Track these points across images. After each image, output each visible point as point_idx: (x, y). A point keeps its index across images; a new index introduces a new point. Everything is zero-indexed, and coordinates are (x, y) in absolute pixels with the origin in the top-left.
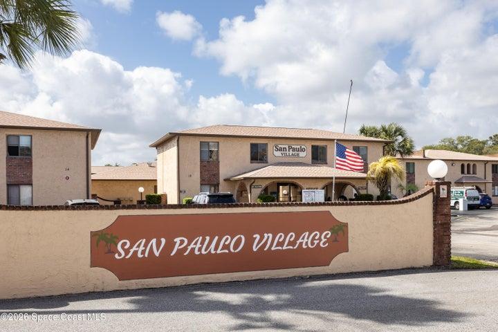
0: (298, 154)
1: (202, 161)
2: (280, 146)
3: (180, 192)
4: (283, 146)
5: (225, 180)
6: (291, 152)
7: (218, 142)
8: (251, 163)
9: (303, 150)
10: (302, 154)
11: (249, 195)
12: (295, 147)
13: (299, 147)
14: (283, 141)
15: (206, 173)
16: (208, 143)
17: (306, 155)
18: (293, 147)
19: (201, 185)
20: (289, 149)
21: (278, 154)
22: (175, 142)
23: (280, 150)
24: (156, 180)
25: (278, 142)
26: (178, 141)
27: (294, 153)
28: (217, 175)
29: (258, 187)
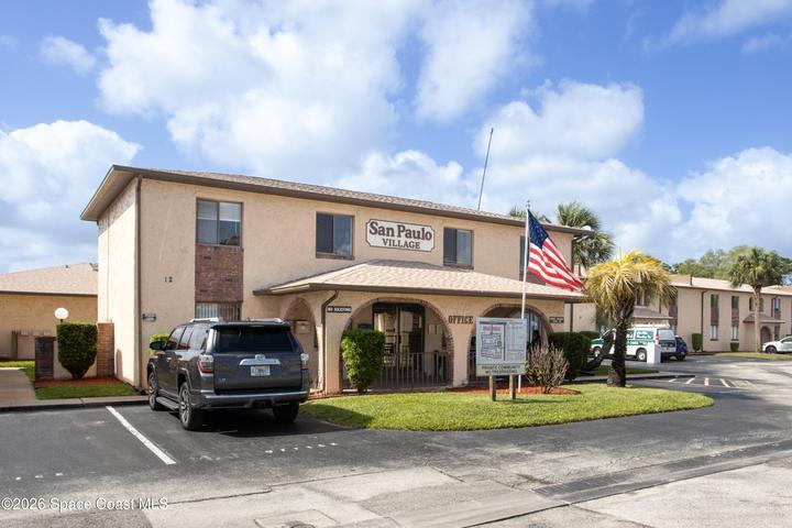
0: (417, 244)
1: (199, 245)
2: (380, 224)
3: (141, 317)
4: (386, 225)
5: (256, 293)
6: (403, 239)
7: (242, 203)
8: (318, 256)
9: (427, 236)
10: (425, 245)
11: (319, 330)
12: (412, 228)
13: (418, 228)
14: (387, 214)
15: (212, 274)
16: (218, 202)
17: (433, 246)
18: (407, 227)
19: (197, 302)
20: (399, 231)
21: (376, 240)
22: (130, 197)
23: (381, 232)
24: (96, 296)
25: (376, 214)
26: (139, 190)
27: (409, 240)
28: (236, 281)
29: (342, 310)
